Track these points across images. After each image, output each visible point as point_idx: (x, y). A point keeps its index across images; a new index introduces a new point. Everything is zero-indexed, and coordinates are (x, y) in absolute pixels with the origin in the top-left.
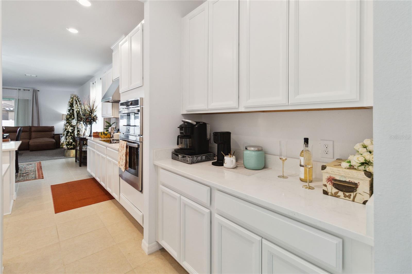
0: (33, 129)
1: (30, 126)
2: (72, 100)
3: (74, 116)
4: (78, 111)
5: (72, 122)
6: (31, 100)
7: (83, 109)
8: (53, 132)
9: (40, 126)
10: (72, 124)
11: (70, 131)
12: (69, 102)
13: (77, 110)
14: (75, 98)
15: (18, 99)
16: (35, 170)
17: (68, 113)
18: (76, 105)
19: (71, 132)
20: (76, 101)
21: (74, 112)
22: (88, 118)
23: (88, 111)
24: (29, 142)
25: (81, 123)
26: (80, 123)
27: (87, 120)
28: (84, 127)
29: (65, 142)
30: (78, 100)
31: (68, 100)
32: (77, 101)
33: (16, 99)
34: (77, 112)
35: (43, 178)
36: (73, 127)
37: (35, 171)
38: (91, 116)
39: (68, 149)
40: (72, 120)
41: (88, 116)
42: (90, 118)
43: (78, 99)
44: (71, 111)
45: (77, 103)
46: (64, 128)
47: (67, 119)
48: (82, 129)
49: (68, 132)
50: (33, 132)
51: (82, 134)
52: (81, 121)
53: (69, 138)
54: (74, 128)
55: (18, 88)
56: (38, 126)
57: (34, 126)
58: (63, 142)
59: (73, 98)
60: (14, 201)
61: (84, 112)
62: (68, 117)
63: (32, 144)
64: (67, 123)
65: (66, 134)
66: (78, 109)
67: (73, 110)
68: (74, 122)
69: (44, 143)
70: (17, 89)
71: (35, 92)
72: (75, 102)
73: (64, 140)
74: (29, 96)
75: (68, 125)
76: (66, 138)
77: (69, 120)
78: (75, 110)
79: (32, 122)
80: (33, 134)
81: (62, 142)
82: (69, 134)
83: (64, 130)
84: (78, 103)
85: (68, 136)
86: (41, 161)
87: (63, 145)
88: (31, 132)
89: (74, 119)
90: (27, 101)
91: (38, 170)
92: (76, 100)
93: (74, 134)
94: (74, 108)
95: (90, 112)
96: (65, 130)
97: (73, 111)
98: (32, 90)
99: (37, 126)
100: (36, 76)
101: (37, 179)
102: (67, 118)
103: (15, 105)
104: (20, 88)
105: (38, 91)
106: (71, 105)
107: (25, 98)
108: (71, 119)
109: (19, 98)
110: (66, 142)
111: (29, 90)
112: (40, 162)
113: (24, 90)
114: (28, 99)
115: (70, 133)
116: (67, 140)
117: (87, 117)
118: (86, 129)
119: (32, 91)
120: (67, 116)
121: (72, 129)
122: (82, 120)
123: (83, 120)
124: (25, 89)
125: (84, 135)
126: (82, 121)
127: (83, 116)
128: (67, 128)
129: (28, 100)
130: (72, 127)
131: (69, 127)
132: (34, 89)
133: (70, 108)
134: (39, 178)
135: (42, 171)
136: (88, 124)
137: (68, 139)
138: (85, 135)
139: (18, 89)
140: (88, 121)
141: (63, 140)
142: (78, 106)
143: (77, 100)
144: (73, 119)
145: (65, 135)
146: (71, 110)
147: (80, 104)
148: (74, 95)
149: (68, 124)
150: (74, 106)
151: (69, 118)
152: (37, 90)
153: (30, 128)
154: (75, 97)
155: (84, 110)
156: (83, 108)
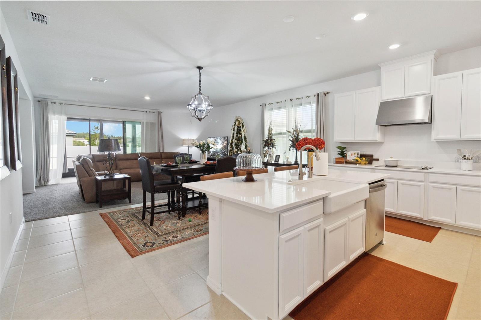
3: (242, 141)
6: (156, 123)
9: (165, 151)
10: (241, 149)
14: (240, 121)
15: (146, 123)
21: (242, 136)
33: (143, 123)
55: (145, 110)
56: (163, 152)
67: (241, 134)
68: (243, 147)
71: (160, 114)
72: (242, 125)
74: (153, 118)
78: (243, 134)
79: (158, 147)
88: (162, 159)
90: (152, 124)
94: (242, 132)
104: (147, 110)
105: (162, 113)
107: (151, 122)
109: (146, 121)
111: (154, 112)
113: (150, 112)
114: (153, 122)
119: (157, 113)
132: (158, 111)
139: (145, 112)
144: (241, 144)
148: (240, 118)
150: (242, 130)
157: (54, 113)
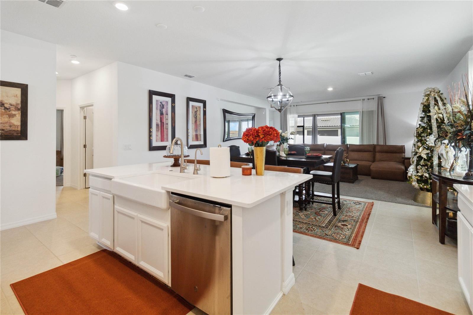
0: (378, 149)
1: (374, 144)
2: (428, 100)
3: (431, 129)
4: (440, 119)
5: (428, 140)
6: (375, 111)
7: (449, 113)
8: (404, 154)
9: (387, 144)
10: (427, 143)
11: (425, 156)
12: (421, 103)
13: (438, 117)
14: (433, 95)
15: (363, 112)
16: (358, 219)
17: (420, 125)
18: (436, 107)
19: (426, 158)
20: (436, 100)
21: (432, 121)
22: (460, 131)
23: (462, 114)
24: (370, 166)
25: (444, 143)
26: (441, 143)
27: (458, 135)
28: (452, 152)
29: (415, 175)
30: (440, 98)
31: (421, 99)
32: (438, 99)
33: (360, 112)
34: (437, 120)
35: (358, 248)
36: (430, 150)
37: (357, 221)
38: (471, 126)
39: (422, 189)
40: (427, 136)
41: (462, 125)
42: (468, 132)
43: (441, 95)
44: (426, 120)
45: (438, 103)
46: (413, 151)
47: (419, 135)
48: (447, 155)
49: (420, 158)
50: (377, 152)
51: (448, 167)
52: (445, 139)
53: (421, 168)
54: (432, 151)
55: (361, 98)
56: (385, 144)
57: (380, 144)
58: (412, 174)
59: (428, 95)
60: (284, 295)
61: (451, 118)
62: (421, 130)
63: (374, 169)
64: (418, 142)
65: (415, 161)
66: (441, 115)
67: (429, 117)
68: (431, 140)
69: (388, 170)
70: (360, 100)
71: (381, 100)
72: (432, 102)
73: (414, 172)
74: (373, 106)
75: (421, 145)
76: (417, 169)
77: (422, 137)
78: (434, 117)
79: (377, 139)
80: (378, 156)
81: (409, 175)
82: (422, 163)
83: (414, 153)
84: (440, 103)
85: (421, 166)
86: (375, 201)
87: (411, 180)
88: (376, 152)
89: (432, 134)
90: (371, 113)
91: (362, 220)
92: (435, 98)
93: (432, 163)
94: (431, 114)
95: (466, 115)
96: (415, 155)
97: (430, 120)
98: (377, 97)
99: (382, 145)
100: (372, 73)
101: (349, 245)
102: (418, 133)
103: (360, 118)
104: (363, 98)
105: (384, 97)
106: (426, 109)
107: (370, 110)
108: (426, 134)
109: (363, 110)
110: (417, 175)
111: (373, 99)
112: (373, 203)
113: (368, 99)
114: (372, 109)
115: (423, 159)
116: (418, 172)
117: (460, 128)
118: (456, 158)
119: (377, 99)
120: (417, 128)
121: (428, 154)
122: (446, 136)
123: (450, 135)
124: (369, 97)
125: (452, 168)
126: (448, 138)
127: (450, 128)
128: (417, 150)
129: (372, 111)
130: (427, 149)
131: (421, 149)
132: (379, 96)
133: (423, 113)
134: (353, 245)
135: (366, 225)
136: (461, 145)
137: (420, 171)
138: (453, 170)
139: (362, 100)
140: (462, 139)
141: (411, 170)
142: (439, 109)
143: (437, 97)
144: (430, 134)
145: (415, 163)
146: (424, 117)
147: (444, 104)
148: (430, 90)
149: (419, 144)
150: (432, 110)
151: (421, 133)
152: (382, 96)
153: (374, 146)
154: (434, 92)
155: (451, 113)
156: (450, 109)
157: (290, 113)
